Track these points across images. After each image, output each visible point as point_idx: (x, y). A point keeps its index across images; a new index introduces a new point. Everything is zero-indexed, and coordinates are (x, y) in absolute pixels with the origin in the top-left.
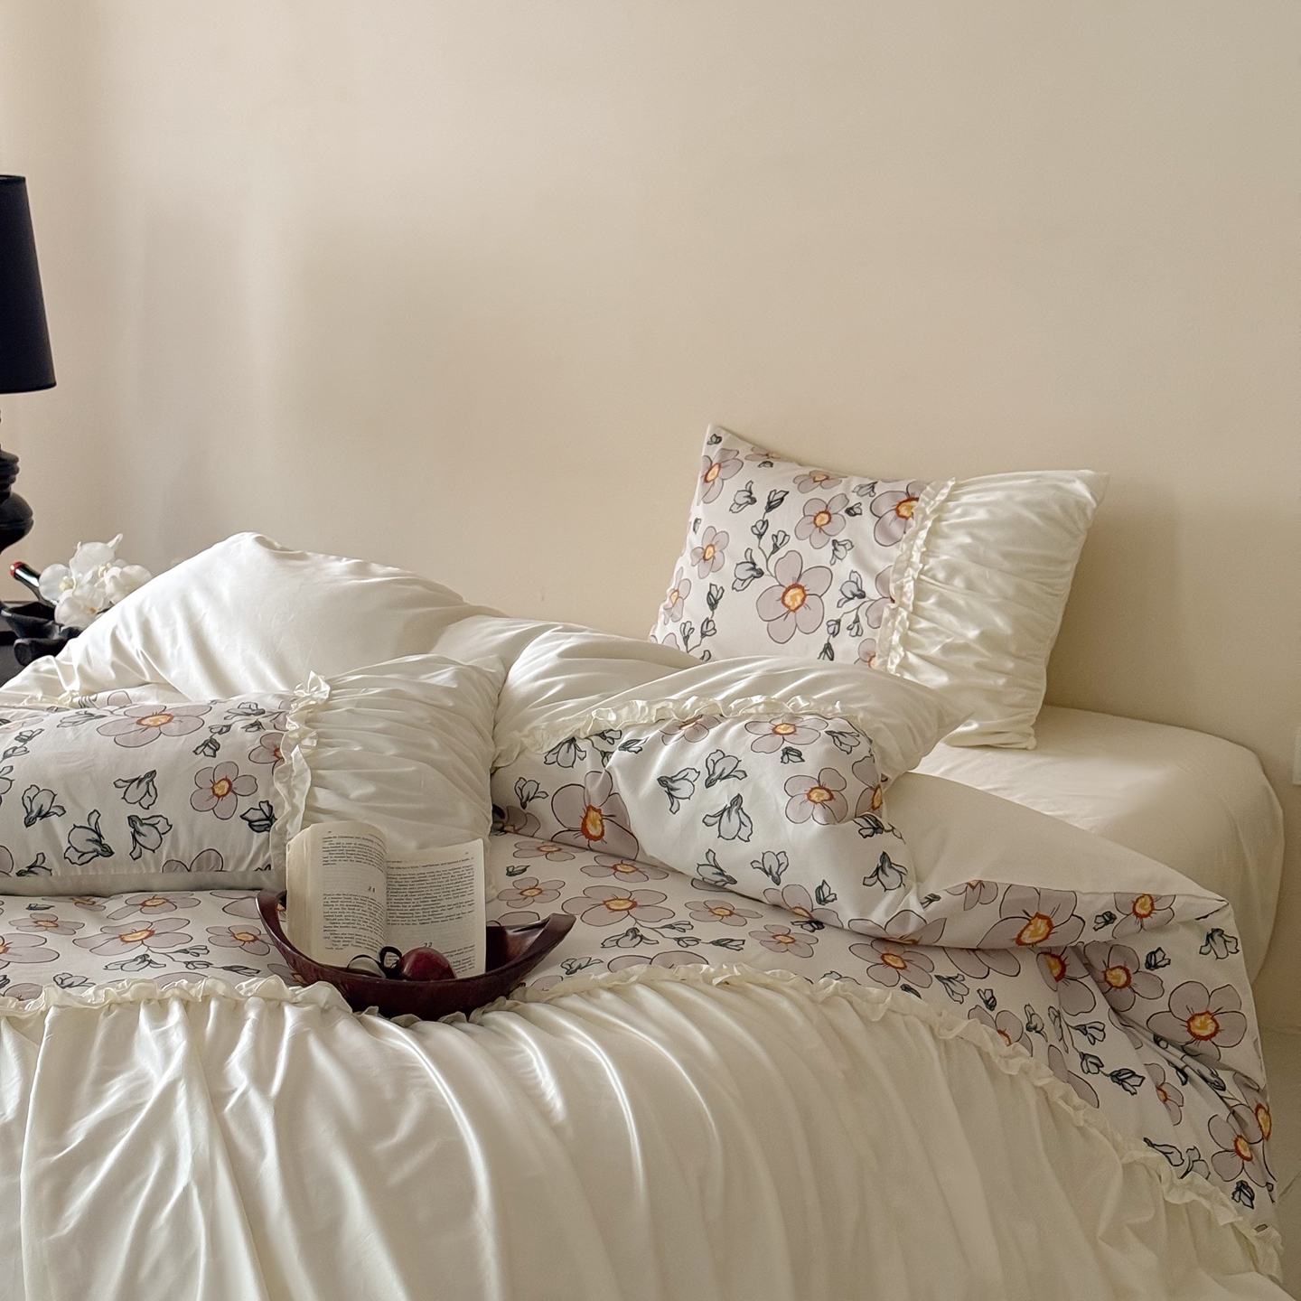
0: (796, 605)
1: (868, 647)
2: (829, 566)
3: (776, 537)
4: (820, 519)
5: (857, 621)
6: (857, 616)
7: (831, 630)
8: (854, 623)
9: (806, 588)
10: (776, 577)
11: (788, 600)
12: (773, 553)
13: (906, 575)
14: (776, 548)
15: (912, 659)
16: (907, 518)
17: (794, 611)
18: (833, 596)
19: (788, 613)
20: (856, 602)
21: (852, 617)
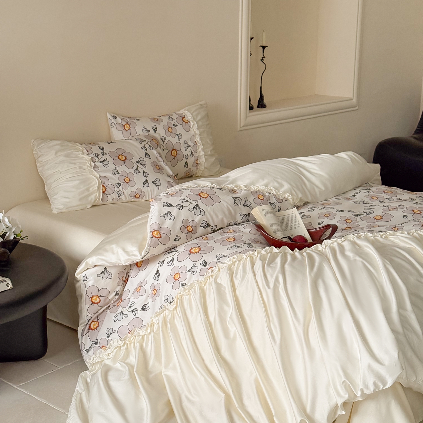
0: (176, 155)
1: (196, 158)
2: (178, 141)
3: (162, 138)
4: (169, 129)
5: (192, 153)
6: (192, 152)
7: (186, 158)
8: (191, 154)
9: (176, 149)
10: (167, 149)
11: (173, 154)
12: (163, 143)
13: (196, 137)
14: (164, 142)
15: (206, 157)
16: (187, 123)
17: (176, 156)
18: (183, 149)
19: (174, 158)
20: (189, 148)
21: (190, 152)
